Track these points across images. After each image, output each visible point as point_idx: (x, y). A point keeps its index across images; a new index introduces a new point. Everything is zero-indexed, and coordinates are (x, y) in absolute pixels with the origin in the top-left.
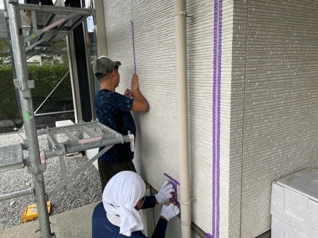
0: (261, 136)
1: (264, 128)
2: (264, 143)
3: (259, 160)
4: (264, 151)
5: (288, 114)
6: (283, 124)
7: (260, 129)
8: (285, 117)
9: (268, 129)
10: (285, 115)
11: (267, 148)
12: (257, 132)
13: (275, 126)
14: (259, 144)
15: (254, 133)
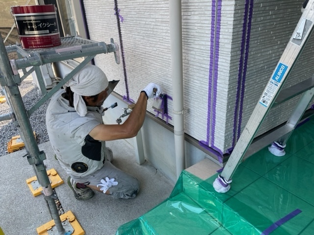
0: (264, 31)
1: (268, 21)
2: (266, 39)
3: (260, 60)
4: (266, 50)
5: (293, 6)
6: (287, 18)
7: (264, 22)
8: (290, 10)
9: (272, 23)
10: (290, 7)
11: (269, 46)
12: (261, 25)
13: (279, 19)
14: (262, 40)
15: (258, 26)
